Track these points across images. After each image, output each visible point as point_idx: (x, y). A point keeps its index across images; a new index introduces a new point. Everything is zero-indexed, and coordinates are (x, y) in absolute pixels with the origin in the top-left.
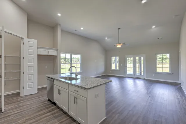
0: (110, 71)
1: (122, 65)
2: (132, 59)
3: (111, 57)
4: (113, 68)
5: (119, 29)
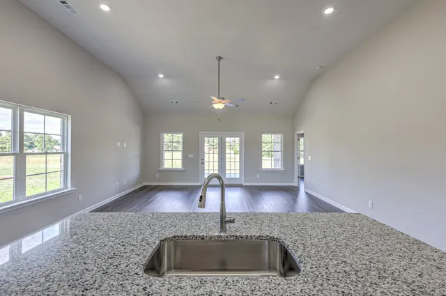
0: (157, 175)
1: (191, 156)
2: (216, 140)
3: (161, 134)
4: (167, 165)
5: (220, 58)
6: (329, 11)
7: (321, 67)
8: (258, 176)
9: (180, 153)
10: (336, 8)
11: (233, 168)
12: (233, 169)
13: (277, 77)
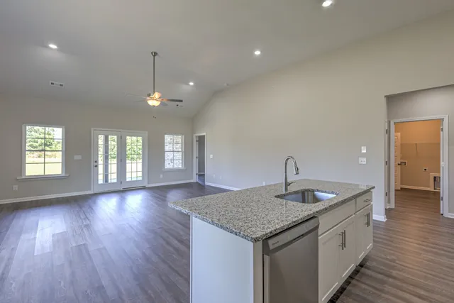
1: (78, 158)
5: (155, 54)
6: (258, 53)
7: (228, 85)
8: (161, 176)
9: (60, 154)
10: (261, 52)
11: (134, 169)
12: (135, 171)
13: (191, 84)
